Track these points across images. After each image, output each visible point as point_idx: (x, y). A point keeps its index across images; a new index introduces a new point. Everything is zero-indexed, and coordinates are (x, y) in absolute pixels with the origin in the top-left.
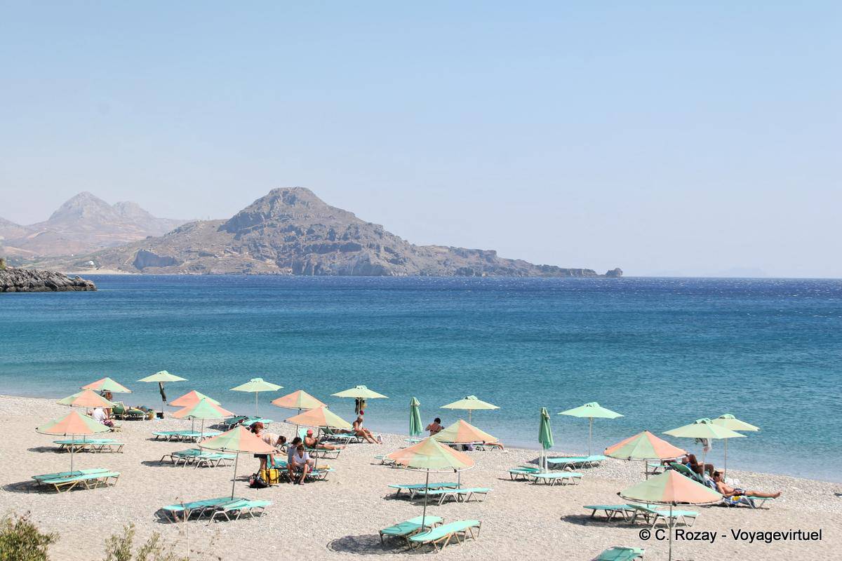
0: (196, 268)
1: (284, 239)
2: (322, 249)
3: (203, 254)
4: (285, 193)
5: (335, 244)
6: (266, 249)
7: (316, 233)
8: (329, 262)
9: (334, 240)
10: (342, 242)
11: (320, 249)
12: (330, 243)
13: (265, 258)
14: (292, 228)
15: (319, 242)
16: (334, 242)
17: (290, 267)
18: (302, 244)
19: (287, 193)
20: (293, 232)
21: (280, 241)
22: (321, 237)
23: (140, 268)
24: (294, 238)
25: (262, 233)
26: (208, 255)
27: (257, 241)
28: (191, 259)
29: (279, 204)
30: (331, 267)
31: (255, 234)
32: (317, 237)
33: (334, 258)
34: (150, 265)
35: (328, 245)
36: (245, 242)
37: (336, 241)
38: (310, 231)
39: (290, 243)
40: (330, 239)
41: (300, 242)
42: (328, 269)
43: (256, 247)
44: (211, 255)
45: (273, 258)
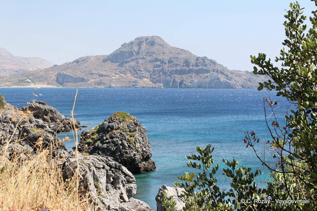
0: (100, 84)
1: (152, 66)
2: (182, 72)
3: (101, 75)
4: (147, 39)
5: (190, 69)
6: (142, 72)
7: (175, 63)
8: (189, 80)
9: (189, 67)
10: (195, 68)
11: (180, 72)
12: (186, 68)
13: (142, 78)
14: (157, 60)
15: (179, 68)
16: (190, 68)
17: (161, 83)
18: (167, 69)
19: (148, 39)
20: (158, 62)
21: (150, 67)
22: (179, 65)
23: (61, 84)
24: (159, 66)
25: (138, 63)
26: (104, 76)
27: (135, 68)
28: (94, 78)
29: (144, 46)
30: (191, 83)
31: (133, 64)
32: (177, 65)
33: (191, 78)
34: (67, 82)
35: (185, 70)
36: (128, 68)
37: (191, 67)
38: (170, 61)
39: (158, 69)
40: (186, 66)
41: (165, 68)
42: (190, 84)
43: (135, 71)
44: (107, 76)
45: (147, 78)
